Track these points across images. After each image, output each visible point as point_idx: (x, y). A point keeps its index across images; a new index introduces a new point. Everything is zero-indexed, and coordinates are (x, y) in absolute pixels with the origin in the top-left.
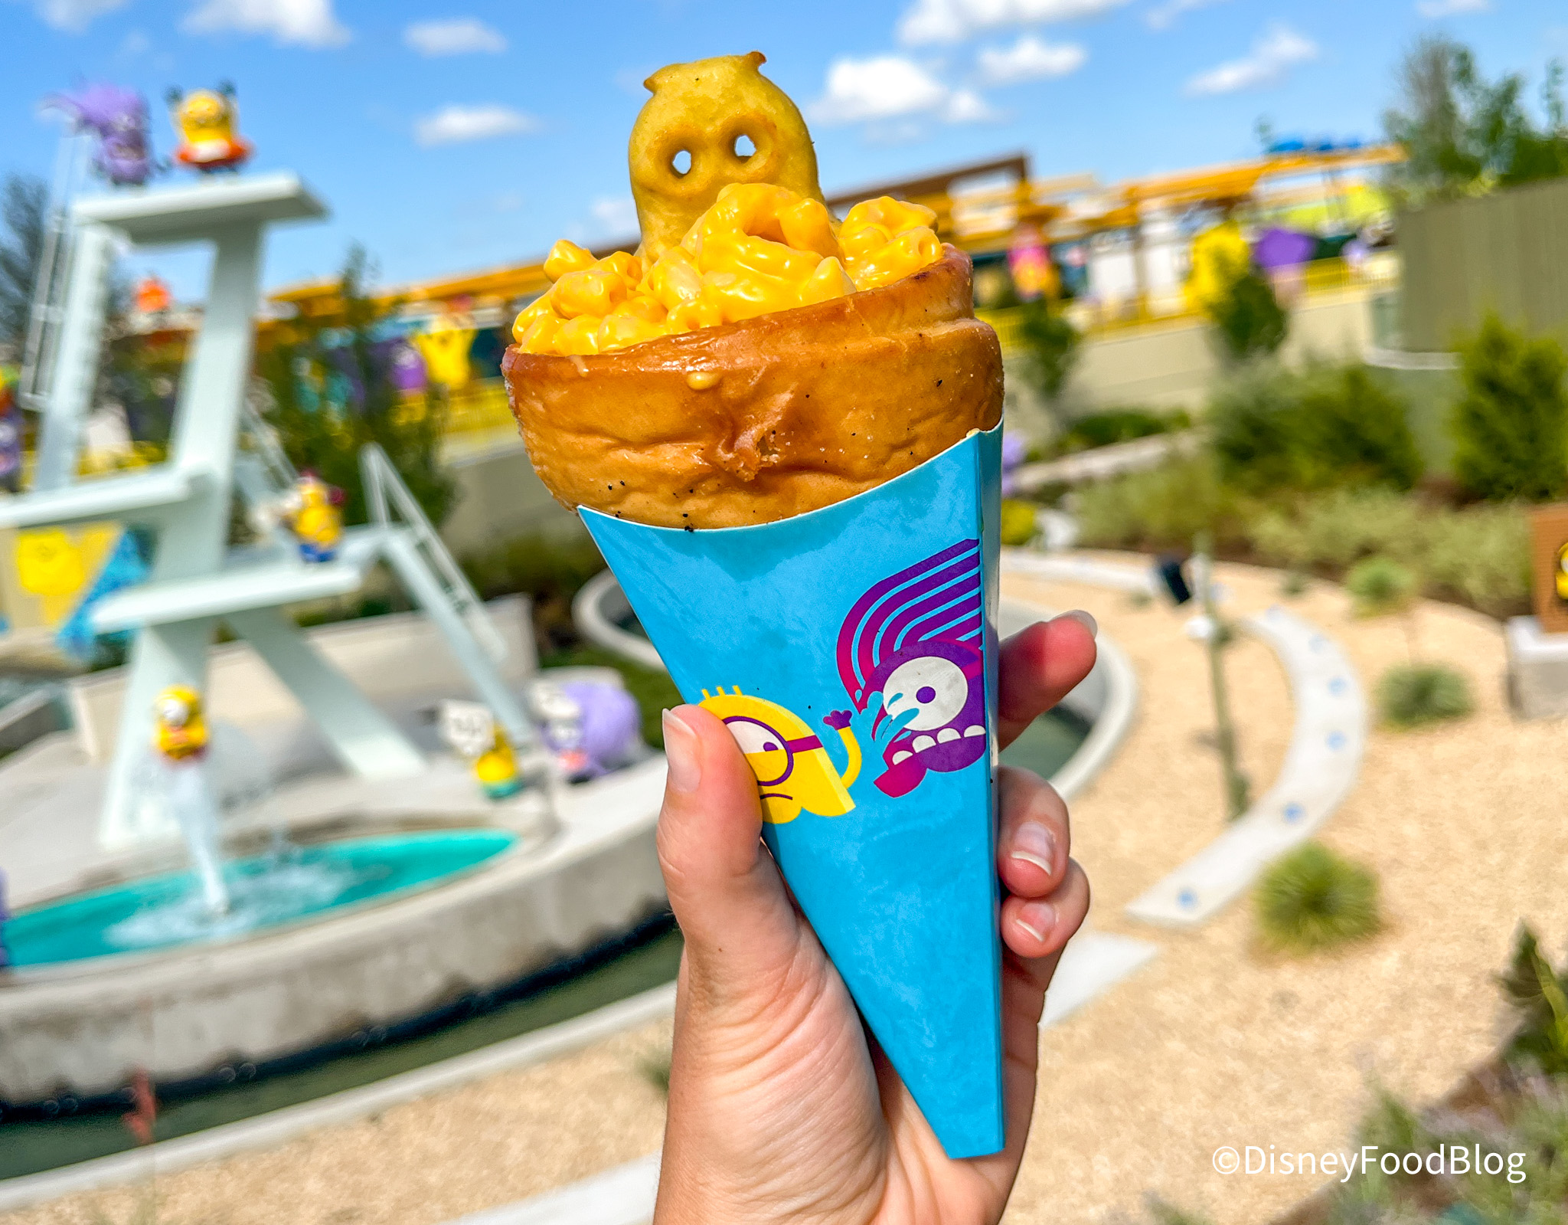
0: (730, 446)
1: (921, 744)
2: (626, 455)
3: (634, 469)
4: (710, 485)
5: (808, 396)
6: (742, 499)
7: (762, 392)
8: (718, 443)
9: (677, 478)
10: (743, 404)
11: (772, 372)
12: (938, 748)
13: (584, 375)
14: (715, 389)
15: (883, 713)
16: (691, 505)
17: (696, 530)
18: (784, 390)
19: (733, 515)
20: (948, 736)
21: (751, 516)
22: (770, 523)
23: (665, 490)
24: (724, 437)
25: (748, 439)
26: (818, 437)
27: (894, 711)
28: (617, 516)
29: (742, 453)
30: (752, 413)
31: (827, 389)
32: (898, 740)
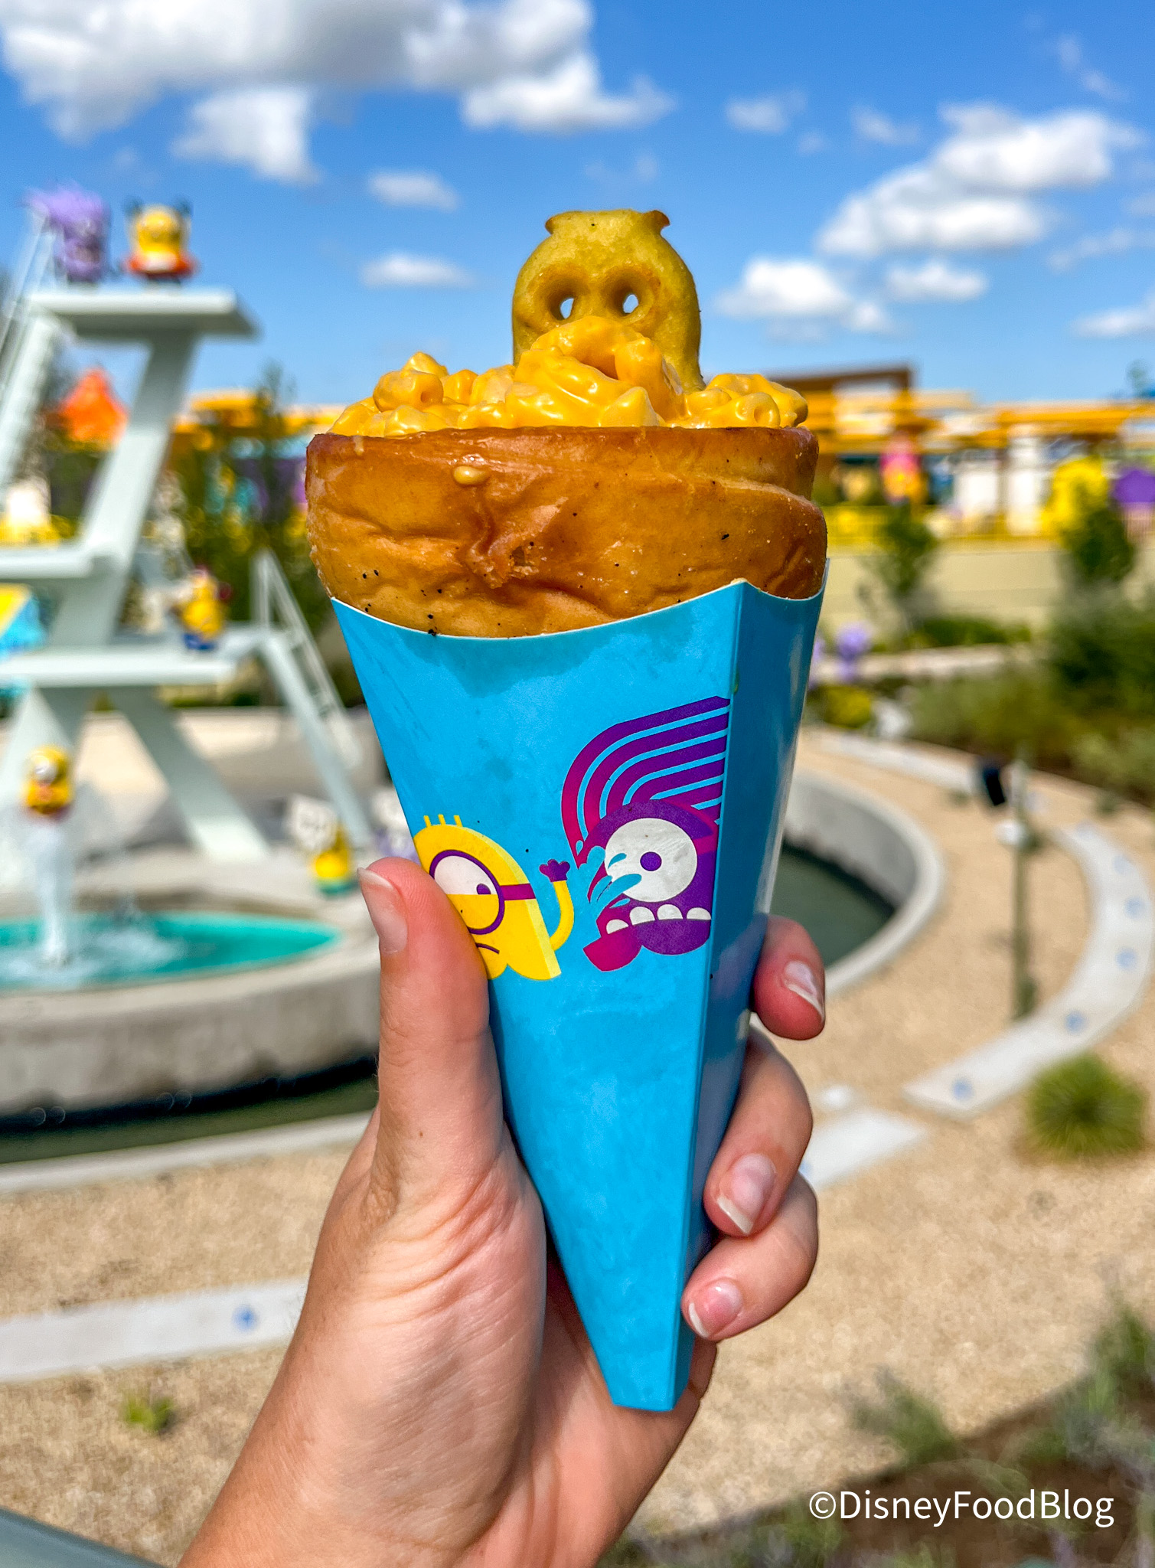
0: (483, 549)
1: (640, 916)
2: (385, 544)
3: (391, 560)
4: (458, 588)
5: (575, 514)
6: (490, 608)
7: (528, 499)
8: (472, 544)
9: (427, 574)
10: (507, 508)
11: (540, 483)
12: (656, 925)
13: (359, 454)
14: (481, 485)
15: (602, 873)
16: (438, 607)
17: (439, 635)
18: (551, 501)
19: (478, 625)
20: (669, 913)
21: (495, 629)
22: (511, 638)
23: (415, 586)
24: (479, 539)
25: (503, 545)
26: (579, 559)
27: (615, 872)
28: (367, 610)
29: (496, 559)
30: (513, 520)
31: (599, 511)
32: (614, 906)
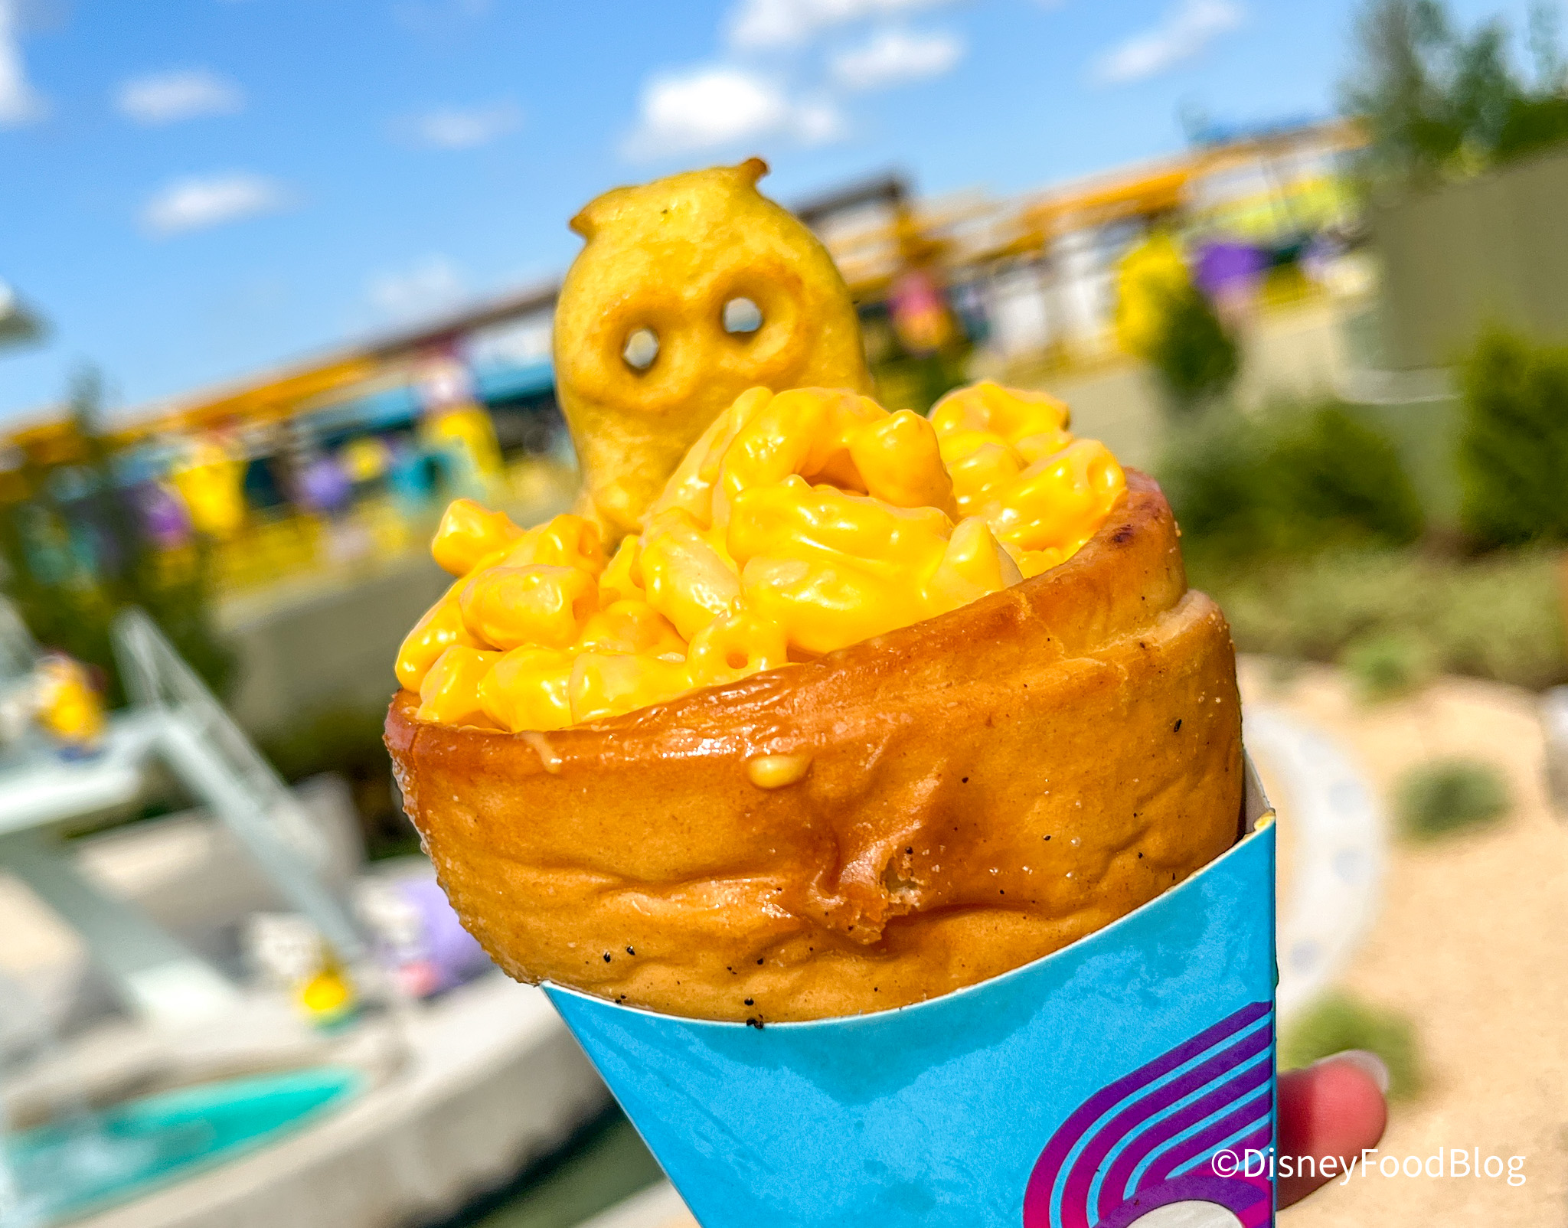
0: (831, 884)
2: (636, 901)
3: (653, 928)
4: (797, 949)
5: (965, 780)
6: (852, 968)
7: (881, 781)
8: (810, 878)
9: (735, 942)
10: (849, 806)
11: (899, 744)
13: (553, 770)
14: (798, 786)
16: (759, 985)
17: (768, 1025)
18: (922, 772)
19: (835, 996)
21: (869, 997)
22: (905, 1008)
23: (711, 961)
24: (819, 868)
25: (864, 867)
26: (985, 849)
28: (618, 1002)
29: (854, 892)
30: (867, 819)
31: (997, 764)
